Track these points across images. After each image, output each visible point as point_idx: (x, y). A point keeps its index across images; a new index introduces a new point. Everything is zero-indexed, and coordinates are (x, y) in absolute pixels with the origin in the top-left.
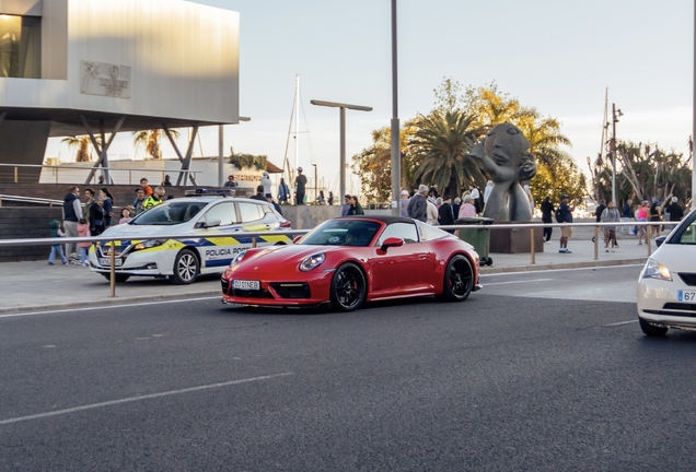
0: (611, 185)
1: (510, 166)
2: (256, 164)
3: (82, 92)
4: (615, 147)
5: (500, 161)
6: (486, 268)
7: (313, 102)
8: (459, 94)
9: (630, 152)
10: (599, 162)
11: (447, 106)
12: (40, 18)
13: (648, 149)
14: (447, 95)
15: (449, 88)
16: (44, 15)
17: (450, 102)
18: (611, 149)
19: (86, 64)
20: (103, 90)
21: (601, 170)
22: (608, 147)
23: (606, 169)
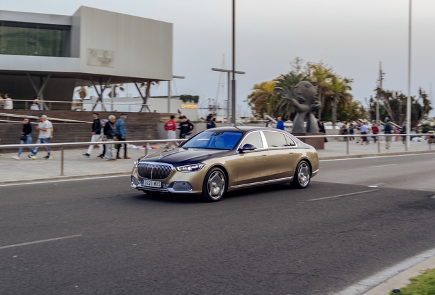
1: (306, 104)
2: (194, 100)
3: (88, 64)
4: (380, 92)
5: (301, 101)
7: (213, 69)
9: (388, 95)
10: (372, 100)
12: (70, 26)
13: (397, 94)
18: (378, 93)
19: (90, 50)
20: (99, 63)
21: (372, 104)
22: (376, 92)
23: (375, 104)
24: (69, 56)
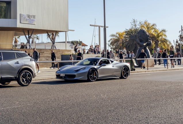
0: (180, 48)
2: (79, 43)
3: (21, 23)
4: (182, 37)
6: (133, 71)
7: (90, 25)
8: (137, 23)
10: (177, 42)
11: (134, 27)
12: (11, 2)
14: (134, 24)
15: (134, 22)
16: (12, 1)
17: (135, 26)
18: (180, 38)
20: (27, 22)
21: (177, 44)
22: (179, 37)
23: (179, 44)
24: (10, 18)
